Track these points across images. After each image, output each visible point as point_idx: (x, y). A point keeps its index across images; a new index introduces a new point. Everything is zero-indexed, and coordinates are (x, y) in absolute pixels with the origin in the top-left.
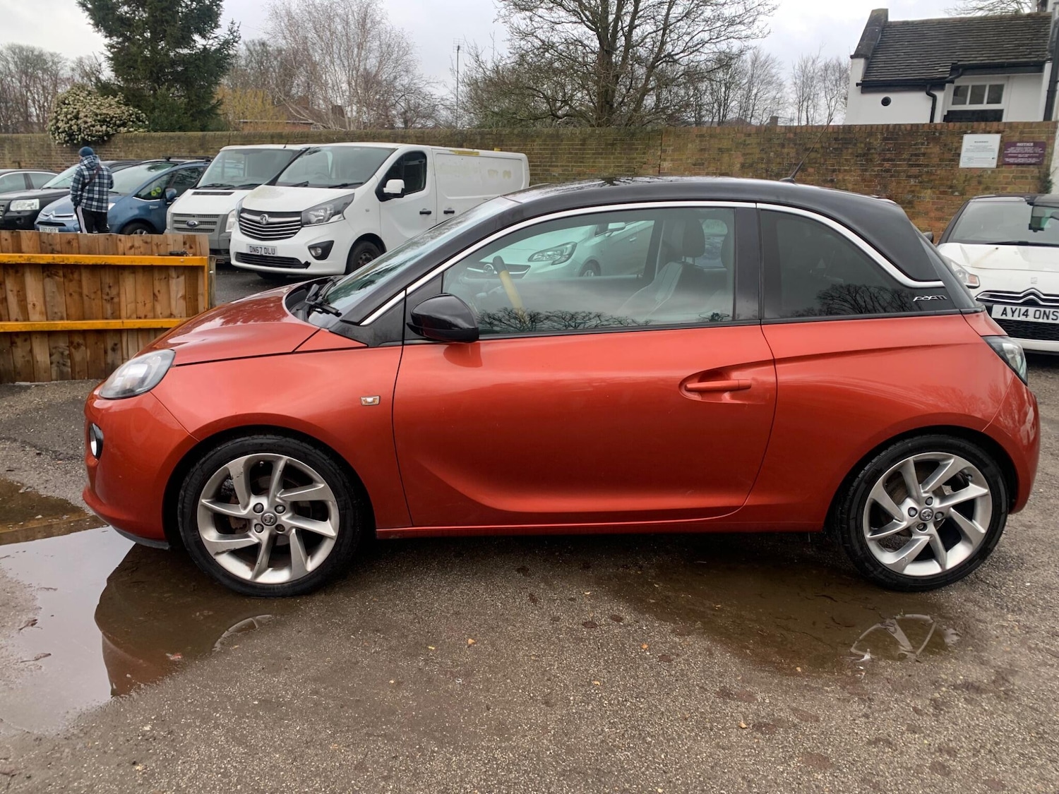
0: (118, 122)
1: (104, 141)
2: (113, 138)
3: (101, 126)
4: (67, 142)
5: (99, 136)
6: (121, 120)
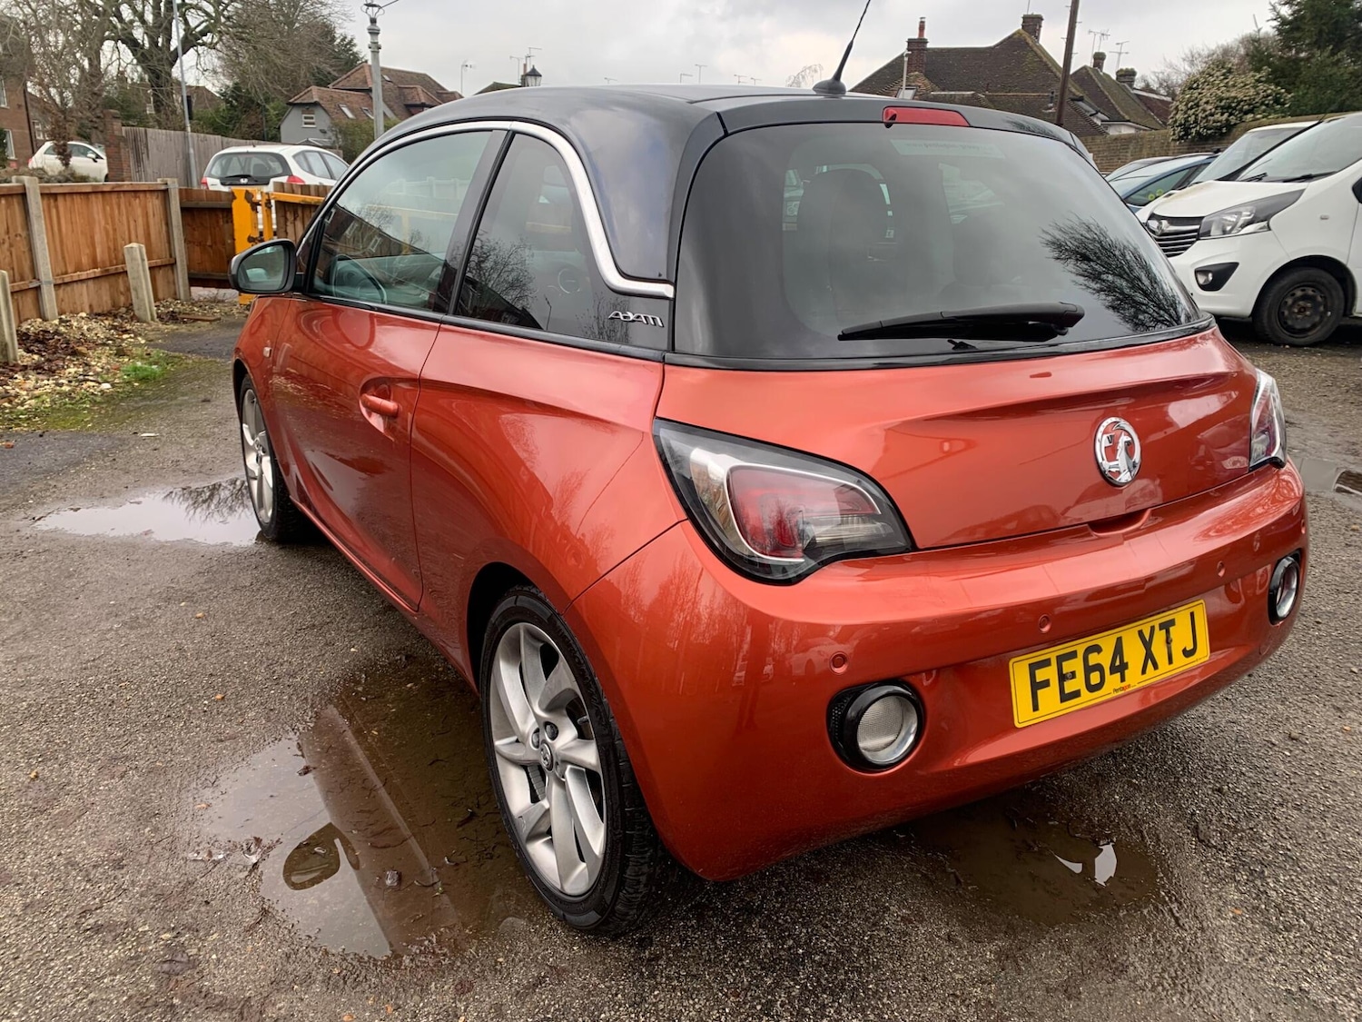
0: (1246, 107)
1: (1222, 135)
2: (1234, 130)
3: (1222, 114)
4: (1181, 138)
5: (1216, 128)
6: (1249, 105)
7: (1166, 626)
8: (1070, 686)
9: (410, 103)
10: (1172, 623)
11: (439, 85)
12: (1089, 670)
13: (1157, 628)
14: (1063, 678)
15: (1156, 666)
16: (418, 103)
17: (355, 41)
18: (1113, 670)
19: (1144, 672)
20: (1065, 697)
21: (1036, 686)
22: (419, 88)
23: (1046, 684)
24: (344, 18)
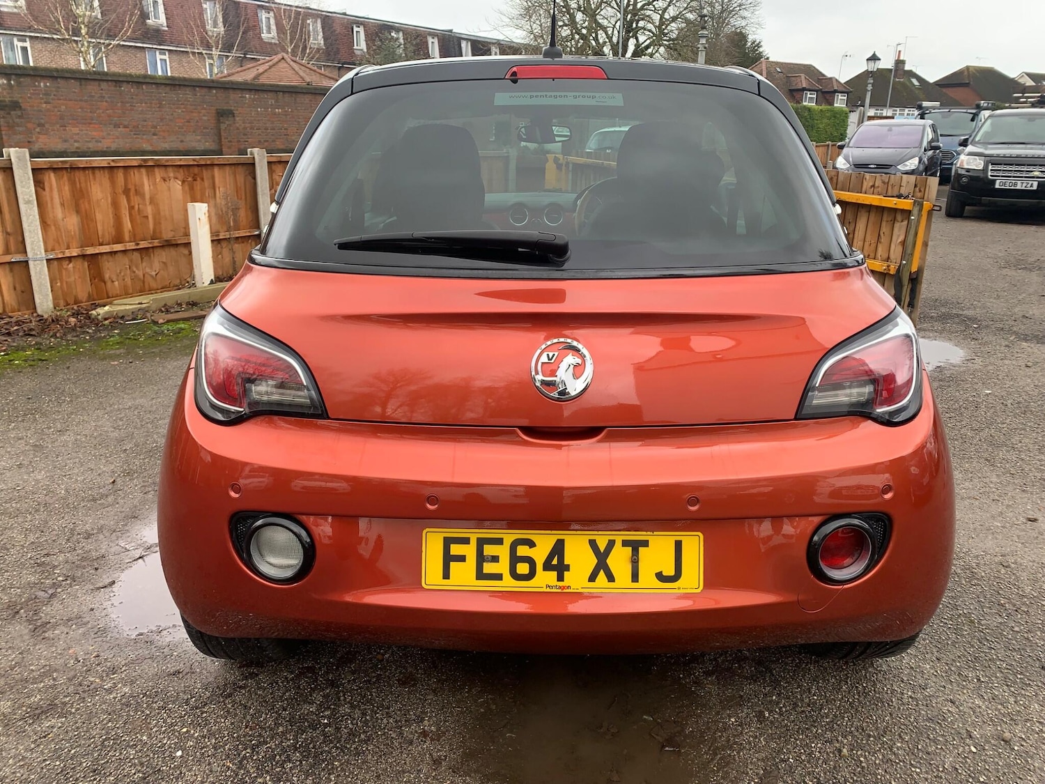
7: (635, 546)
8: (489, 568)
9: (793, 88)
10: (645, 544)
11: (821, 73)
12: (515, 559)
13: (618, 544)
14: (481, 559)
15: (611, 578)
16: (800, 88)
17: (762, 44)
18: (547, 566)
19: (592, 578)
20: (481, 575)
21: (448, 559)
22: (803, 76)
23: (462, 559)
24: (757, 26)
